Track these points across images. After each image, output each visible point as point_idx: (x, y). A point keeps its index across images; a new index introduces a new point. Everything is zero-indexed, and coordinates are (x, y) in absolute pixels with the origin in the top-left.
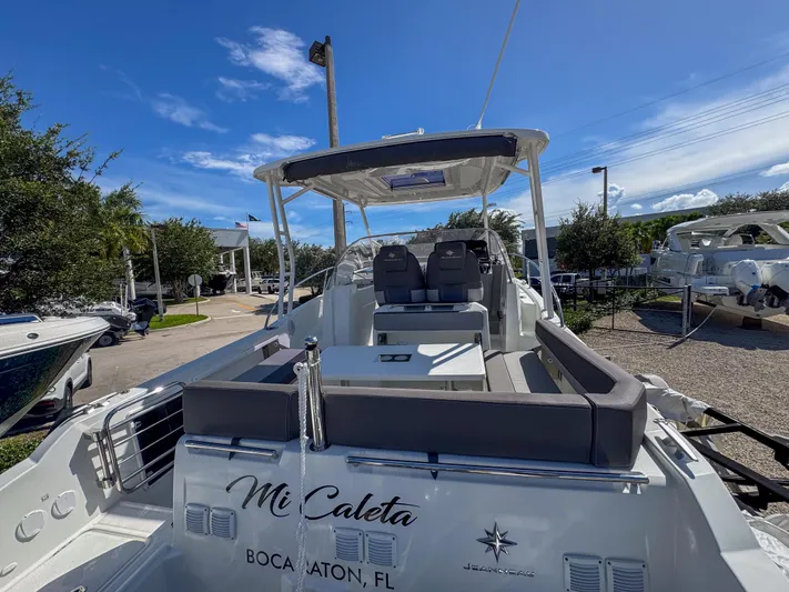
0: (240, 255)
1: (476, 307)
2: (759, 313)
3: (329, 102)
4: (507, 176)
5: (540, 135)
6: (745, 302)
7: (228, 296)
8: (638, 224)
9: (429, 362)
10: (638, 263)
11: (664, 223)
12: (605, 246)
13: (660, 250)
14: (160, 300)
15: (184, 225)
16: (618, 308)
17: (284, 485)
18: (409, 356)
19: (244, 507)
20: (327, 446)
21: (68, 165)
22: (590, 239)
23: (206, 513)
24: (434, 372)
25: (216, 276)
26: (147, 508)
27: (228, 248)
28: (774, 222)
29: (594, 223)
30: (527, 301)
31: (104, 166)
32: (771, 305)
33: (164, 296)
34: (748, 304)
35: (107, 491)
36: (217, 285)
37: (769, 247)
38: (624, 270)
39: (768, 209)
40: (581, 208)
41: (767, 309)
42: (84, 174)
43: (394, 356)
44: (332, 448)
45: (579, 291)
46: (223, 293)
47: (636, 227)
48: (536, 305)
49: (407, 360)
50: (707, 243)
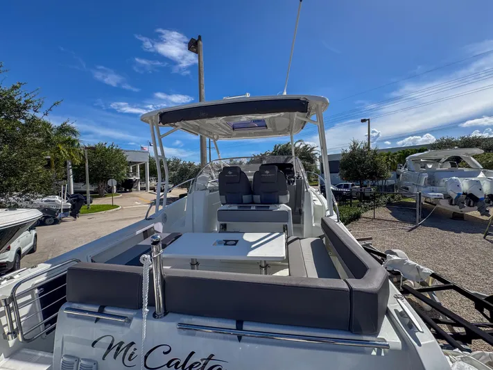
0: (143, 167)
1: (284, 207)
2: (462, 210)
3: (200, 75)
4: (304, 124)
5: (323, 100)
6: (453, 203)
7: (134, 193)
8: (389, 154)
9: (249, 246)
10: (389, 178)
11: (404, 153)
12: (369, 167)
13: (402, 170)
14: (89, 195)
15: (107, 147)
16: (377, 206)
17: (133, 343)
18: (237, 241)
19: (103, 359)
20: (166, 313)
21: (25, 109)
22: (360, 162)
23: (76, 363)
24: (252, 254)
25: (126, 180)
26: (40, 354)
27: (135, 163)
28: (469, 155)
29: (362, 152)
30: (318, 203)
31: (50, 110)
32: (469, 205)
33: (91, 192)
34: (455, 204)
35: (11, 342)
36: (127, 186)
37: (466, 170)
38: (381, 181)
39: (465, 147)
40: (355, 143)
41: (467, 208)
42: (36, 114)
43: (226, 241)
44: (170, 315)
45: (354, 194)
46: (131, 191)
47: (388, 155)
48: (323, 206)
49: (235, 244)
50: (430, 166)
